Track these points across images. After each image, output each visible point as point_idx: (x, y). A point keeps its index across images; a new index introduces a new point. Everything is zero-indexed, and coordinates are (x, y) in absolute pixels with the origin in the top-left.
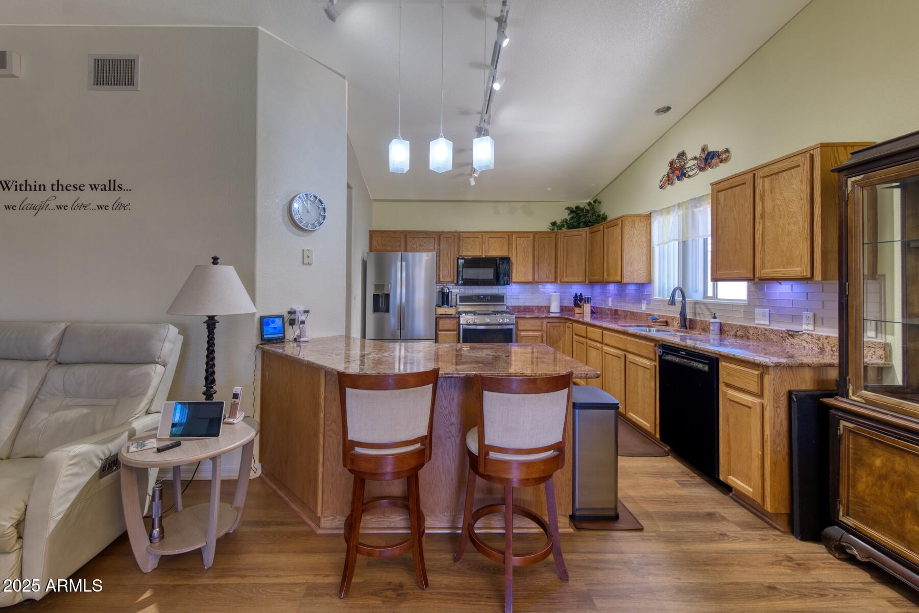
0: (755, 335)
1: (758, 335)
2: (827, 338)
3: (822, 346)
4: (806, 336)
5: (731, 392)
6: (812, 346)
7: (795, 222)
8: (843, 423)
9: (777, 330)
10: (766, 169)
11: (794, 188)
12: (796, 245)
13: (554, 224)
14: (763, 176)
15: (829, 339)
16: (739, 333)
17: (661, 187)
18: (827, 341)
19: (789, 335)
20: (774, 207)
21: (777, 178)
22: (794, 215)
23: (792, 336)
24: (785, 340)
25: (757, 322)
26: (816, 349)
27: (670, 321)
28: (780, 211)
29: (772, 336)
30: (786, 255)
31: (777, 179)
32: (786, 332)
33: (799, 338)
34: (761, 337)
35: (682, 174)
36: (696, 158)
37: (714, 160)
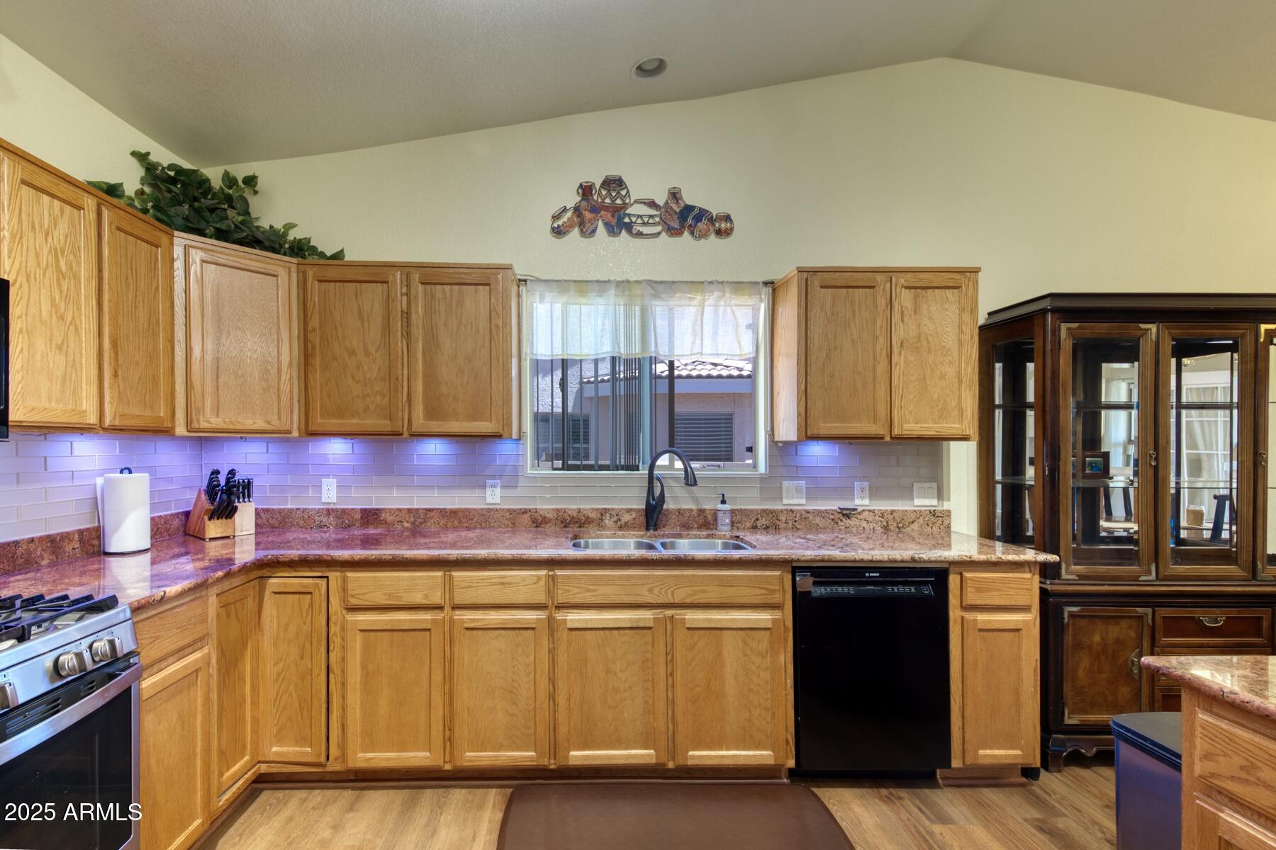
0: (790, 522)
1: (795, 521)
2: (892, 512)
3: (885, 524)
4: (866, 513)
5: (982, 617)
6: (875, 525)
7: (950, 362)
8: (1068, 610)
9: (826, 510)
10: (909, 276)
11: (948, 315)
12: (951, 393)
14: (906, 285)
15: (894, 514)
16: (762, 522)
17: (557, 231)
18: (891, 517)
19: (844, 515)
20: (919, 336)
21: (925, 295)
22: (949, 353)
23: (848, 516)
24: (837, 523)
25: (785, 501)
26: (880, 528)
28: (928, 342)
29: (818, 520)
30: (937, 406)
31: (923, 296)
32: (839, 511)
33: (857, 518)
34: (800, 524)
35: (620, 223)
36: (652, 204)
37: (702, 225)
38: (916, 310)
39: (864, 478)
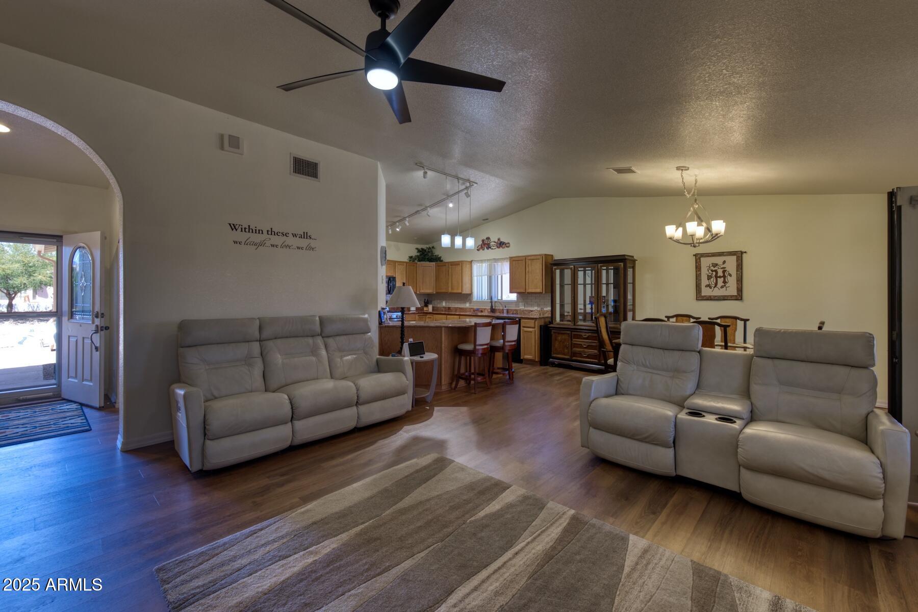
5: (525, 329)
7: (538, 276)
8: (553, 331)
10: (530, 257)
11: (537, 265)
12: (538, 283)
13: (411, 257)
14: (529, 259)
16: (515, 312)
17: (478, 250)
20: (532, 270)
22: (538, 273)
27: (483, 310)
28: (534, 272)
30: (535, 285)
31: (533, 261)
35: (489, 247)
36: (495, 242)
37: (503, 246)
38: (531, 264)
39: (521, 302)
